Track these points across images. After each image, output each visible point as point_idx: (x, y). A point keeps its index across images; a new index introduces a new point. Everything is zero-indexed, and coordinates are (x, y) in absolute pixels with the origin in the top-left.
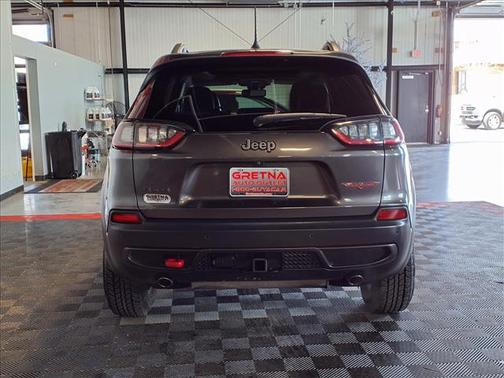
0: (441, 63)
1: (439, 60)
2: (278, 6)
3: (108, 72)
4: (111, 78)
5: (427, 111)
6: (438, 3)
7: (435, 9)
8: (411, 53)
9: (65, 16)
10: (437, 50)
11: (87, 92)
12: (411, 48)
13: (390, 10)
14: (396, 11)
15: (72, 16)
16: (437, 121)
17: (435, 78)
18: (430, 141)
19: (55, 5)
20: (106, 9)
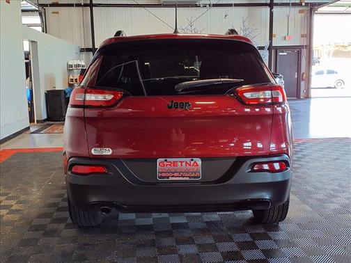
0: (305, 44)
1: (304, 42)
2: (196, 6)
3: (82, 50)
4: (84, 55)
5: (296, 76)
6: (303, 4)
7: (301, 8)
8: (285, 37)
9: (53, 13)
10: (302, 36)
11: (70, 63)
12: (285, 34)
13: (271, 9)
14: (275, 9)
15: (58, 13)
16: (303, 83)
17: (301, 54)
18: (298, 97)
19: (46, 5)
20: (81, 8)
